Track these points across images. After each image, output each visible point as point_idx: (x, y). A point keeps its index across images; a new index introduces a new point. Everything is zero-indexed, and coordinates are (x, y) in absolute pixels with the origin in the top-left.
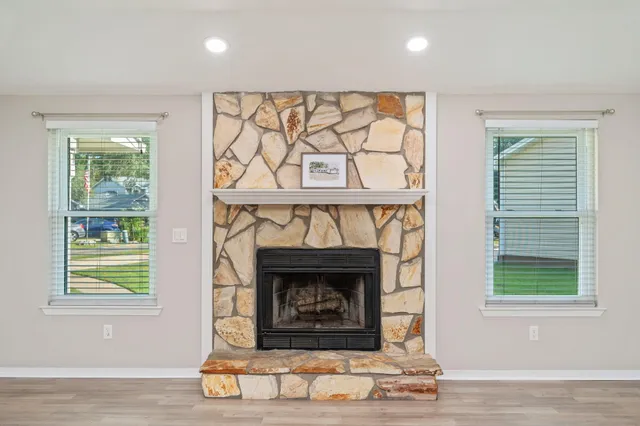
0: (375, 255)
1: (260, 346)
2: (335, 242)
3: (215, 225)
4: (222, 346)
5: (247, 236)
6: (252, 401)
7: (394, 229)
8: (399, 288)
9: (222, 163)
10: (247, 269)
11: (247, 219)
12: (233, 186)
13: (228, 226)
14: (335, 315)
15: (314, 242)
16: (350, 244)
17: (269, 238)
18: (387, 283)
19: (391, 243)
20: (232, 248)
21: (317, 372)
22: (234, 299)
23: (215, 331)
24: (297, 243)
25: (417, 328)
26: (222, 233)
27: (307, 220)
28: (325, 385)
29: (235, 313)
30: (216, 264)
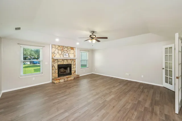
0: (71, 64)
1: (58, 77)
2: (67, 63)
3: (52, 62)
4: (53, 77)
5: (57, 63)
6: (61, 82)
7: (73, 61)
8: (73, 68)
9: (53, 54)
10: (57, 67)
11: (57, 61)
12: (55, 57)
13: (54, 62)
14: (65, 72)
15: (65, 63)
16: (69, 63)
17: (59, 63)
18: (72, 68)
19: (73, 63)
20: (55, 65)
21: (69, 77)
22: (55, 71)
23: (52, 76)
24: (63, 64)
25: (75, 72)
26: (53, 63)
27: (64, 61)
28: (69, 79)
29: (55, 73)
30: (52, 67)
